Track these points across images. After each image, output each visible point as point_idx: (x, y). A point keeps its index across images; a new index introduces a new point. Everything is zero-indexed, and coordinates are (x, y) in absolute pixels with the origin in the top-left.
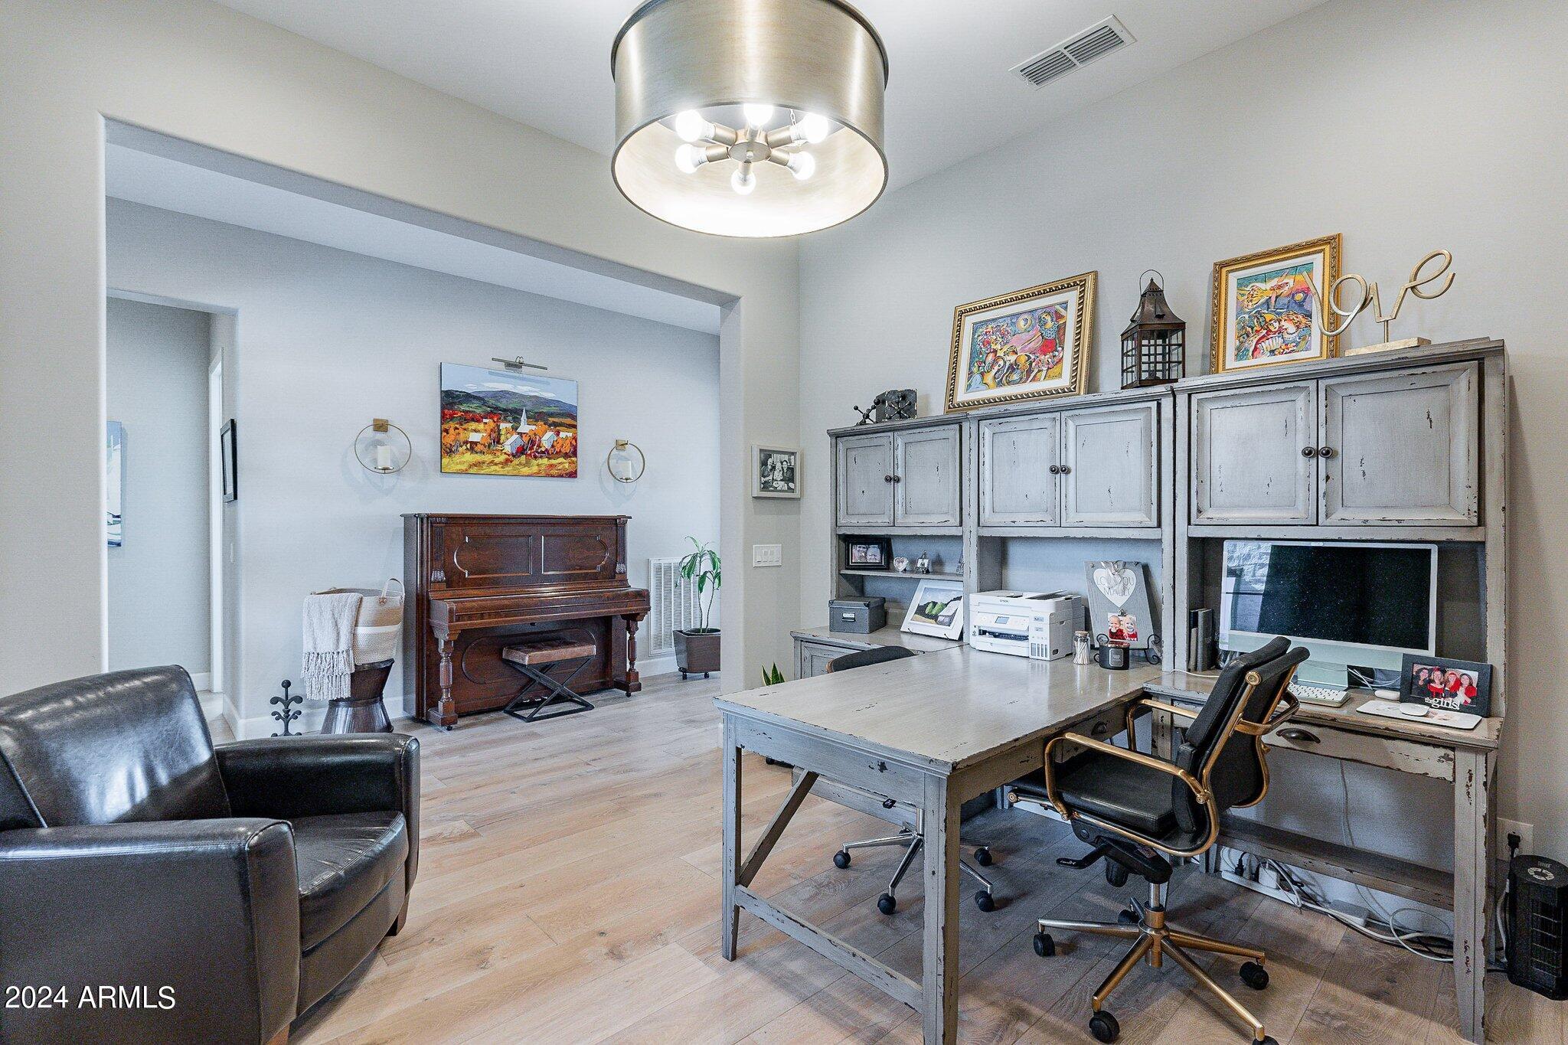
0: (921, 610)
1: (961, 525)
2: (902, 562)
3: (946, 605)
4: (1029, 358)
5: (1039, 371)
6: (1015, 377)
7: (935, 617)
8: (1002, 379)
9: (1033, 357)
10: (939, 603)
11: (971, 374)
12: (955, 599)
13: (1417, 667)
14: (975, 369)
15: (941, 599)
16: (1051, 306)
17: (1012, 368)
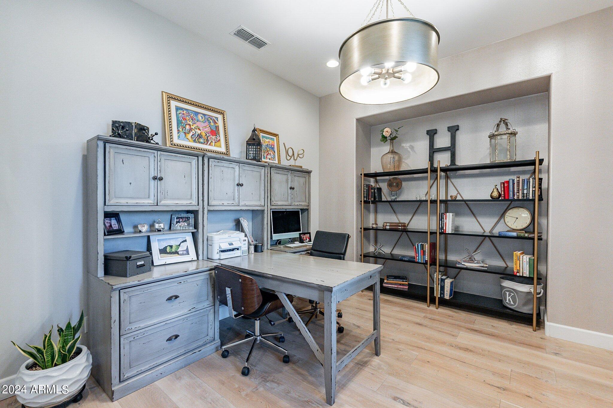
0: (163, 251)
1: (198, 205)
2: (144, 227)
3: (179, 245)
4: (206, 135)
5: (212, 142)
6: (201, 140)
7: (176, 253)
8: (195, 139)
9: (208, 135)
10: (174, 245)
11: (179, 131)
12: (183, 242)
13: (301, 235)
14: (181, 130)
15: (174, 243)
16: (212, 116)
17: (200, 136)
